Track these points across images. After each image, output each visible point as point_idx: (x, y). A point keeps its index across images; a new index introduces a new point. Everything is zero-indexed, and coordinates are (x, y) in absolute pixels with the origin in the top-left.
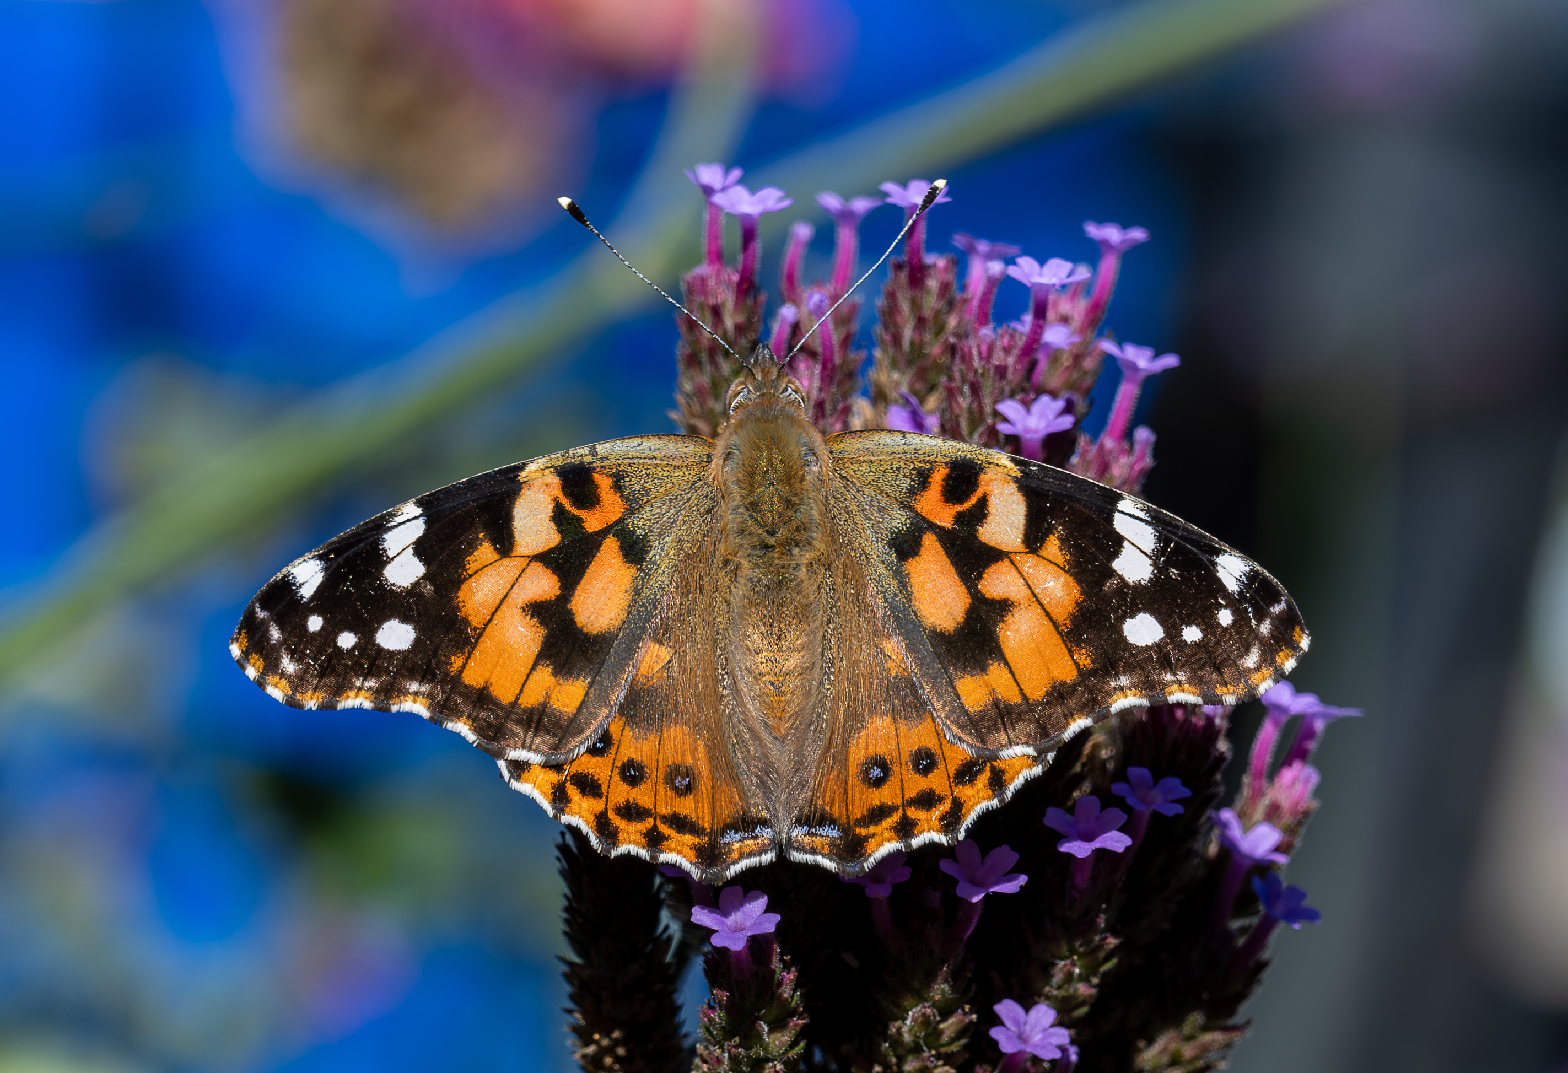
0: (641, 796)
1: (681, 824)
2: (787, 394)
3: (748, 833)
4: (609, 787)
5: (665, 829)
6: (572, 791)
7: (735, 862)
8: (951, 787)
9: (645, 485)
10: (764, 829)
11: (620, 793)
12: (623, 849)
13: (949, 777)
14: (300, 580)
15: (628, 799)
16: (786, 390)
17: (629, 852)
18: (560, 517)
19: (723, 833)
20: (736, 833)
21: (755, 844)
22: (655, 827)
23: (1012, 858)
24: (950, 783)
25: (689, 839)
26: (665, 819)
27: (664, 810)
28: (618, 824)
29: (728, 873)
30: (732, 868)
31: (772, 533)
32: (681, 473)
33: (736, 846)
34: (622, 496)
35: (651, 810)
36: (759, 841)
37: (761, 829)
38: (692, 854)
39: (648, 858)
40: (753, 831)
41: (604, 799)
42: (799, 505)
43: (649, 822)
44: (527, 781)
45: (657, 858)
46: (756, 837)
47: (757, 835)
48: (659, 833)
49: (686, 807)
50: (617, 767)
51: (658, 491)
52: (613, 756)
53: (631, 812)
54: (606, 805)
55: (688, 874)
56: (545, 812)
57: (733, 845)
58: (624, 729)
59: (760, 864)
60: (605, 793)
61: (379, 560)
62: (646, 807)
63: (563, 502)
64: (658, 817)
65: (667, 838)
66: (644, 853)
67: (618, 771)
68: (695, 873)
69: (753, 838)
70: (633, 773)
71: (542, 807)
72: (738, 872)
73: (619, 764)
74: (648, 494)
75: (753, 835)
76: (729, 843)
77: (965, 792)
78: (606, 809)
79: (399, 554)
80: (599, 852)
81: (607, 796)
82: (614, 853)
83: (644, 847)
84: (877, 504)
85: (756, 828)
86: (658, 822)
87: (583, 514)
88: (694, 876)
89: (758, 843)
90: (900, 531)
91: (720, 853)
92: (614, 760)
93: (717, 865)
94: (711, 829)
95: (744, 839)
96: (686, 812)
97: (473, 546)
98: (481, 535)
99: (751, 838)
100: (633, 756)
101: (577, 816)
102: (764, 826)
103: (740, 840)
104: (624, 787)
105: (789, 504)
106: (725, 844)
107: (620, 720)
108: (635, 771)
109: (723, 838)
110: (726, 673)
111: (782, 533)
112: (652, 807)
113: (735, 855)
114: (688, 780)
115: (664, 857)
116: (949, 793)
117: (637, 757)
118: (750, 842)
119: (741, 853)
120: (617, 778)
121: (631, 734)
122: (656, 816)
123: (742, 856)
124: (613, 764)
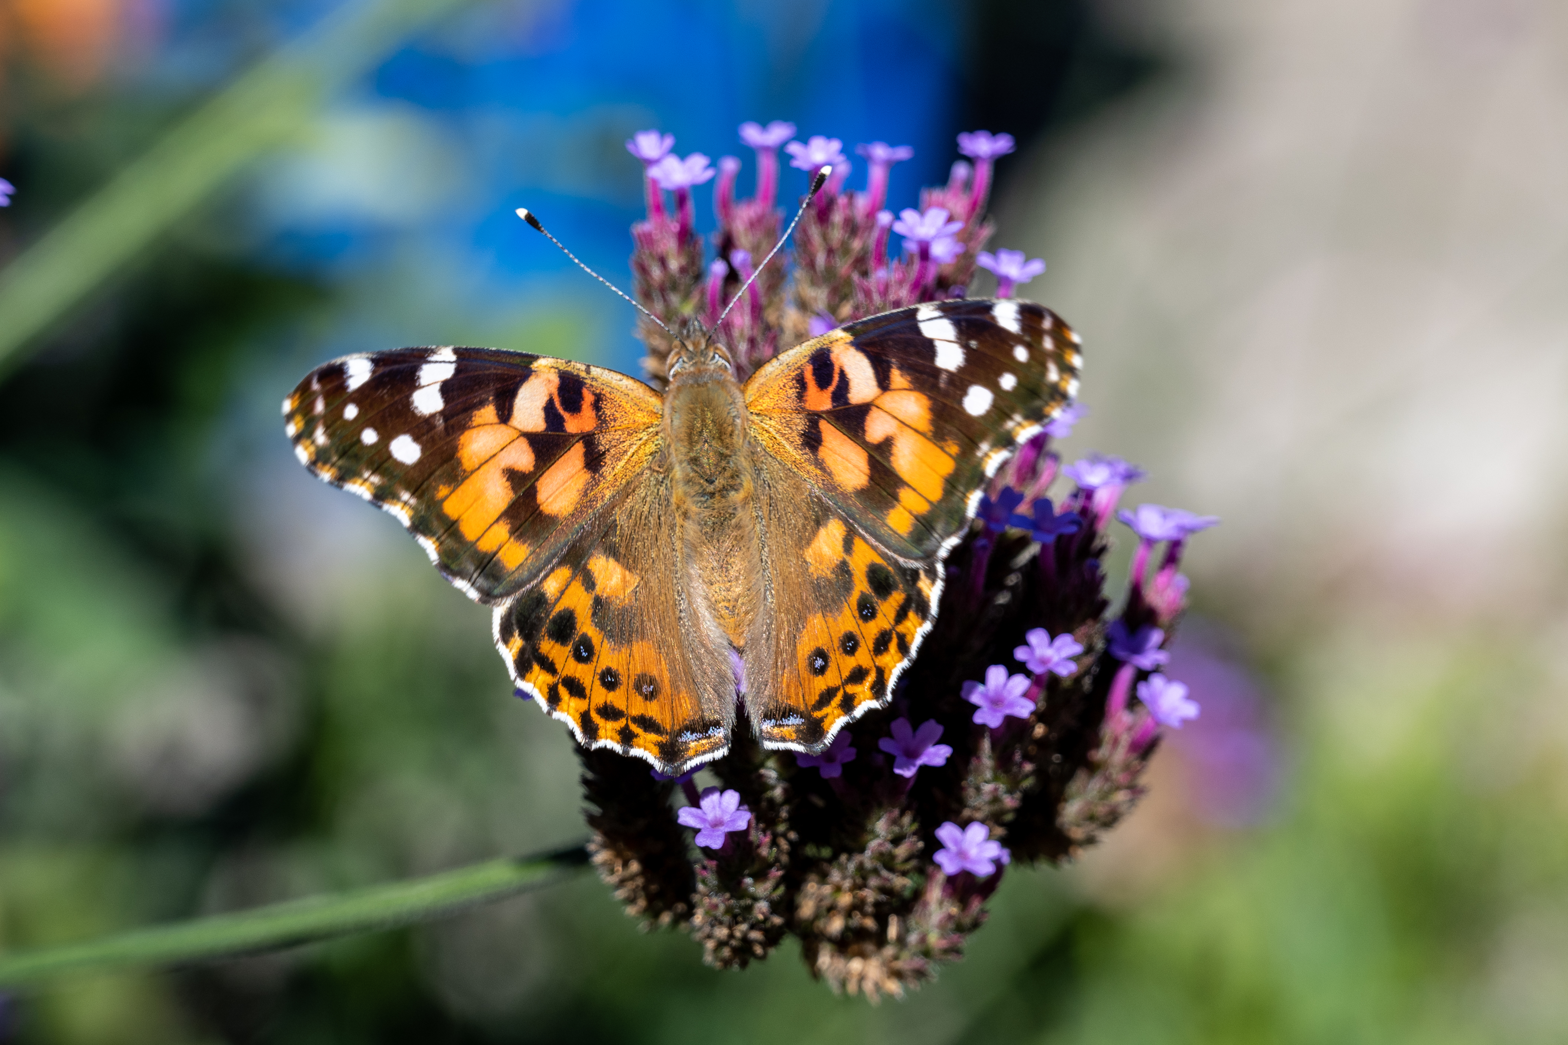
0: (617, 699)
1: (648, 724)
2: (715, 361)
3: (703, 734)
4: (591, 690)
5: (634, 728)
6: (563, 691)
7: (690, 759)
8: (873, 659)
9: (615, 413)
10: (715, 729)
11: (599, 696)
12: (601, 743)
13: (869, 651)
14: (351, 371)
15: (606, 701)
16: (714, 357)
17: (606, 746)
18: (549, 409)
19: (680, 733)
20: (692, 734)
21: (709, 743)
22: (627, 726)
23: (939, 730)
24: (872, 656)
25: (653, 737)
26: (636, 720)
27: (635, 712)
28: (598, 722)
29: (685, 767)
30: (688, 762)
31: (711, 482)
32: (642, 415)
33: (692, 745)
34: (596, 415)
35: (624, 712)
36: (712, 740)
37: (713, 730)
38: (656, 750)
39: (621, 752)
40: (707, 732)
41: (587, 700)
42: (730, 456)
43: (622, 722)
44: (529, 681)
45: (628, 752)
46: (709, 737)
47: (710, 735)
48: (630, 731)
49: (653, 710)
50: (598, 673)
51: (622, 422)
52: (595, 664)
53: (609, 712)
54: (589, 705)
55: (651, 767)
56: (540, 708)
57: (689, 744)
58: (603, 641)
59: (714, 759)
60: (588, 696)
61: (411, 382)
62: (620, 709)
63: (555, 400)
64: (629, 718)
65: (637, 736)
66: (618, 748)
67: (598, 677)
68: (658, 765)
69: (706, 738)
70: (609, 679)
71: (538, 704)
72: (693, 766)
73: (599, 671)
74: (615, 421)
75: (707, 735)
76: (686, 742)
77: (884, 660)
78: (589, 709)
79: (428, 385)
80: (582, 744)
81: (590, 698)
82: (594, 746)
83: (618, 743)
84: (784, 420)
85: (709, 729)
86: (630, 722)
87: (566, 415)
88: (657, 768)
89: (711, 742)
90: (805, 431)
91: (679, 750)
92: (596, 667)
93: (676, 761)
94: (672, 729)
95: (700, 739)
96: (650, 714)
97: (482, 404)
98: (491, 398)
99: (705, 738)
100: (610, 665)
101: (566, 713)
102: (715, 727)
103: (696, 740)
104: (603, 691)
105: (722, 456)
106: (682, 742)
107: (600, 633)
108: (611, 678)
109: (681, 737)
110: (682, 599)
111: (719, 482)
112: (624, 709)
113: (691, 753)
114: (652, 687)
115: (635, 752)
116: (872, 664)
117: (614, 667)
118: (704, 741)
119: (696, 751)
120: (597, 683)
121: (609, 646)
122: (628, 717)
123: (697, 754)
124: (595, 670)
